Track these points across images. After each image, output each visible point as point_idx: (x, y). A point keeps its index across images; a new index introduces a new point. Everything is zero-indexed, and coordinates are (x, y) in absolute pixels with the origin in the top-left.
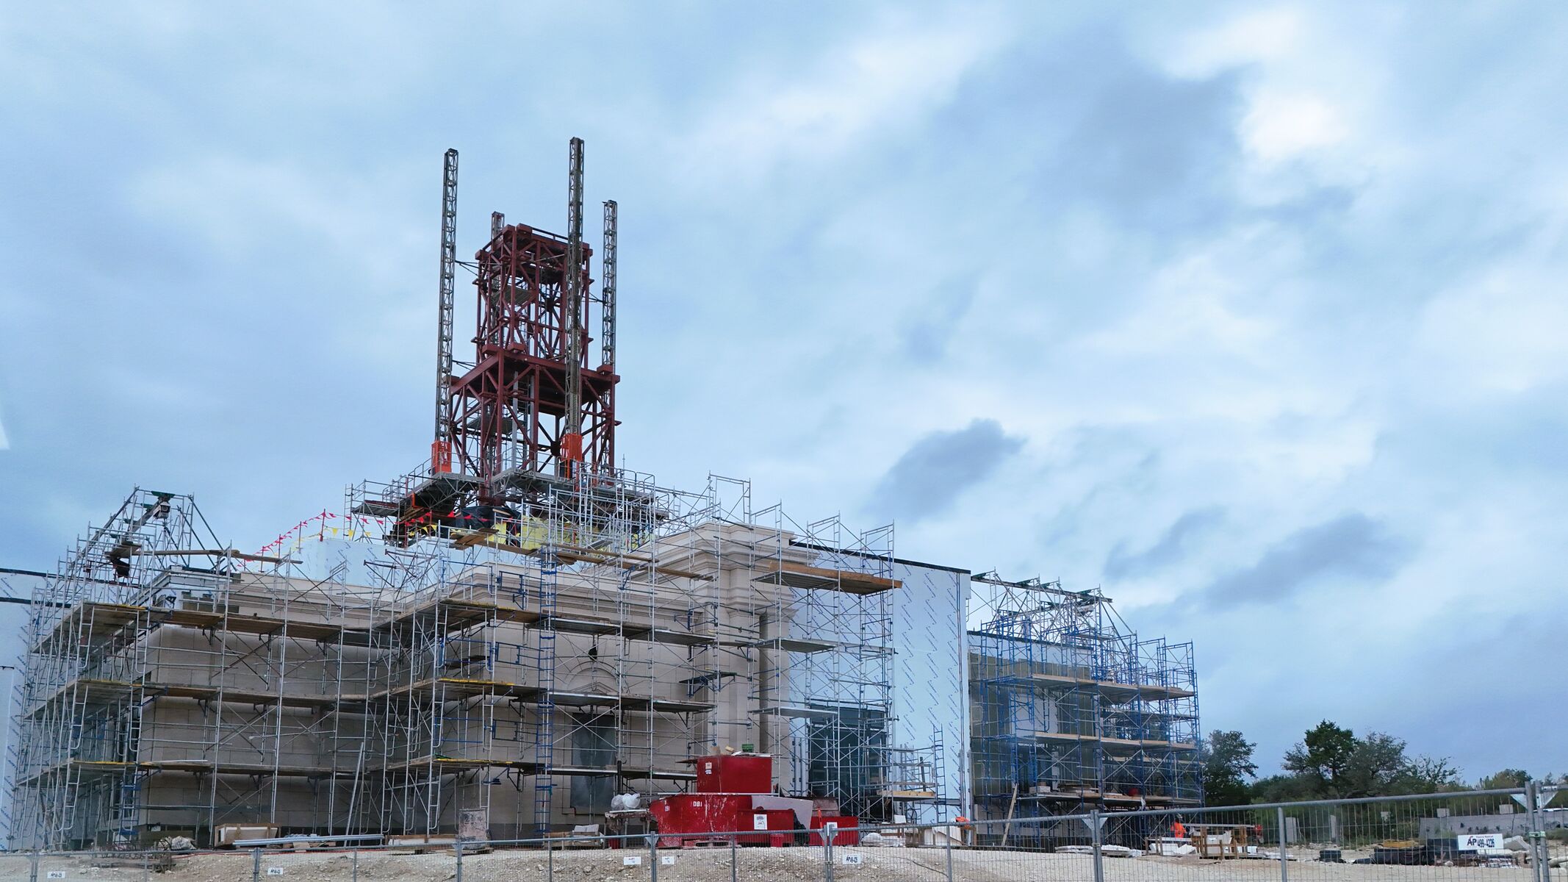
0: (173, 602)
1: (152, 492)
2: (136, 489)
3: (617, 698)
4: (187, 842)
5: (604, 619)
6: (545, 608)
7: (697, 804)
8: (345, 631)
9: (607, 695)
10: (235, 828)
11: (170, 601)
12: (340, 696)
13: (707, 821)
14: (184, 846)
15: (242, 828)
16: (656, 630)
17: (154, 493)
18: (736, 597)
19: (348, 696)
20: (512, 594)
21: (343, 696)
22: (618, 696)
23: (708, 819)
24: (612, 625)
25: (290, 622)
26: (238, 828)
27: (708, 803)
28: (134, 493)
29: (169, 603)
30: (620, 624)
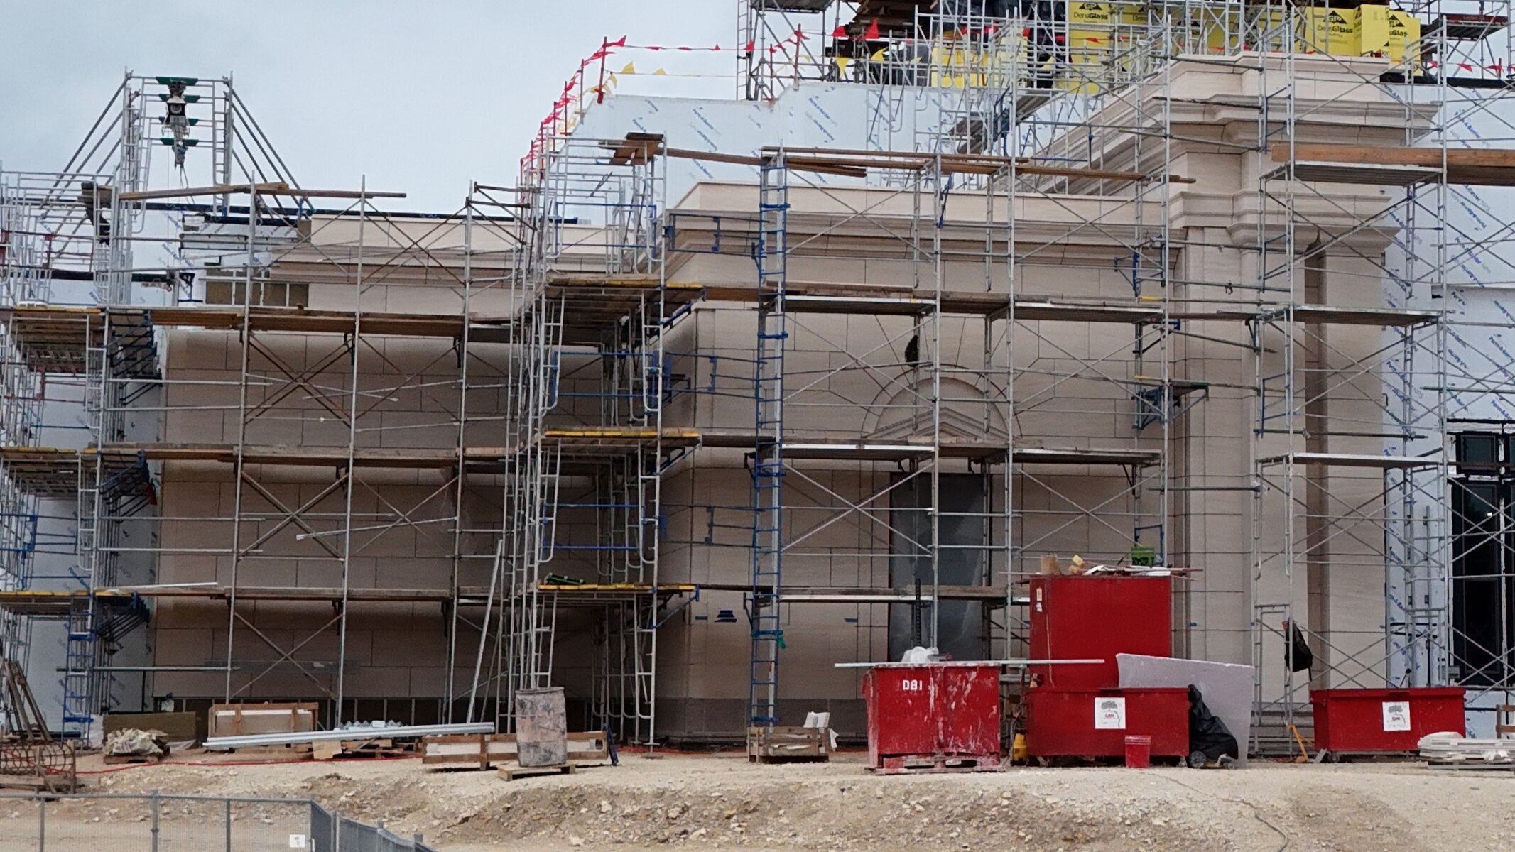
0: (190, 283)
1: (158, 78)
2: (128, 77)
3: (931, 449)
4: (144, 740)
5: (899, 291)
6: (770, 278)
7: (913, 685)
8: (473, 326)
9: (907, 444)
10: (233, 713)
11: (186, 281)
12: (464, 451)
13: (933, 720)
14: (137, 747)
15: (245, 713)
16: (1018, 304)
17: (162, 81)
18: (1245, 213)
19: (478, 451)
20: (750, 243)
21: (469, 451)
22: (933, 444)
23: (935, 714)
24: (918, 301)
25: (367, 315)
26: (238, 712)
27: (935, 682)
28: (125, 84)
29: (183, 283)
30: (934, 298)
